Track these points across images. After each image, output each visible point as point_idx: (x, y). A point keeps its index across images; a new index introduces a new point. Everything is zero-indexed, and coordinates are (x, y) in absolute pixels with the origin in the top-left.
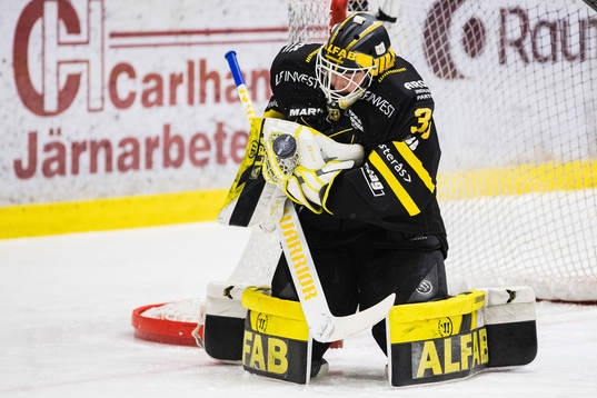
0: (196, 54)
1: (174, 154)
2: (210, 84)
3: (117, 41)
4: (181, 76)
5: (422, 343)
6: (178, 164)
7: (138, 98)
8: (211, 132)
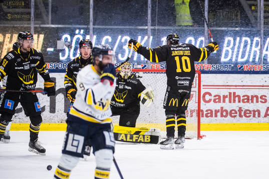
0: (232, 91)
1: (224, 114)
2: (237, 99)
3: (204, 87)
4: (227, 96)
5: (121, 134)
6: (226, 116)
7: (212, 100)
8: (237, 109)
